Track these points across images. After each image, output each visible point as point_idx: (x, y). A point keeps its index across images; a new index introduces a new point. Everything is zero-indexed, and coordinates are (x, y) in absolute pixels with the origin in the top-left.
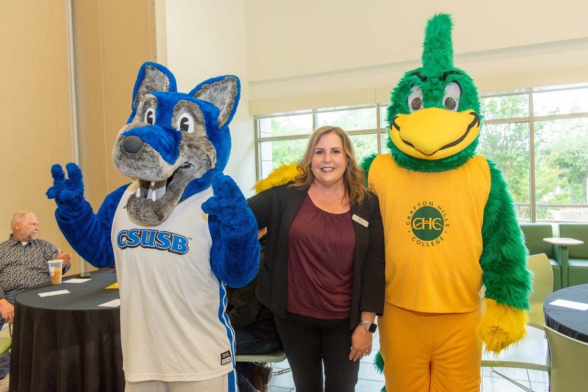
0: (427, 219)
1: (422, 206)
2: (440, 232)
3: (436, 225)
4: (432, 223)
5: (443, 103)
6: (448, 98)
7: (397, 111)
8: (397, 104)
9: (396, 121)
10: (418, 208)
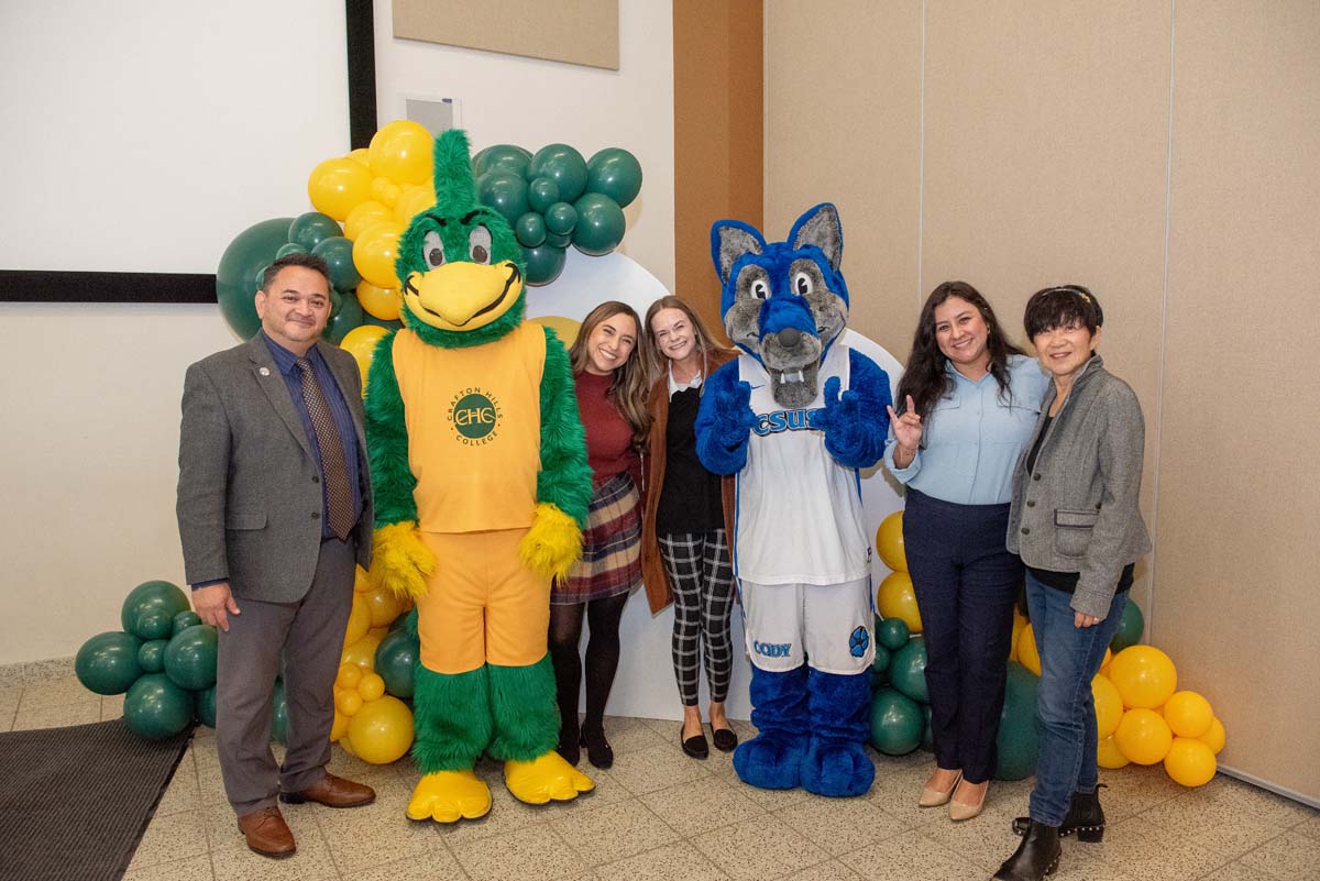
0: (474, 410)
1: (466, 394)
2: (492, 425)
3: (485, 417)
4: (480, 415)
5: (471, 256)
6: (476, 248)
7: (412, 268)
8: (411, 259)
9: (412, 282)
10: (461, 397)
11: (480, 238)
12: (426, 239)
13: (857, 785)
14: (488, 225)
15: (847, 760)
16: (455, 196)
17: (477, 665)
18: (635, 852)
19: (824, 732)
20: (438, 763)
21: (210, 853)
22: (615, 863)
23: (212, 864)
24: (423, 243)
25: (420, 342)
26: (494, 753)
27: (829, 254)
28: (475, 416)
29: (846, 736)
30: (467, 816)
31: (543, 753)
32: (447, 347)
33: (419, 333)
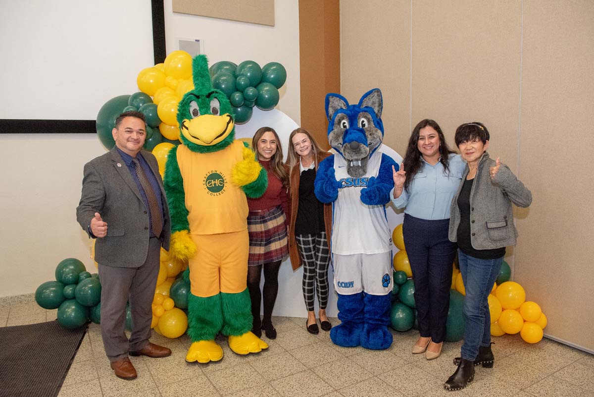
0: (214, 180)
1: (211, 173)
2: (223, 187)
3: (220, 183)
5: (211, 112)
6: (213, 108)
7: (184, 117)
8: (184, 113)
9: (185, 124)
10: (208, 175)
11: (215, 104)
12: (191, 104)
13: (385, 345)
14: (218, 98)
15: (380, 333)
16: (203, 85)
17: (216, 293)
18: (287, 375)
19: (370, 322)
20: (199, 337)
21: (99, 378)
22: (279, 380)
23: (100, 383)
24: (190, 106)
25: (189, 151)
26: (224, 333)
27: (376, 110)
28: (215, 183)
29: (380, 323)
30: (212, 360)
31: (246, 332)
32: (201, 153)
33: (188, 147)
